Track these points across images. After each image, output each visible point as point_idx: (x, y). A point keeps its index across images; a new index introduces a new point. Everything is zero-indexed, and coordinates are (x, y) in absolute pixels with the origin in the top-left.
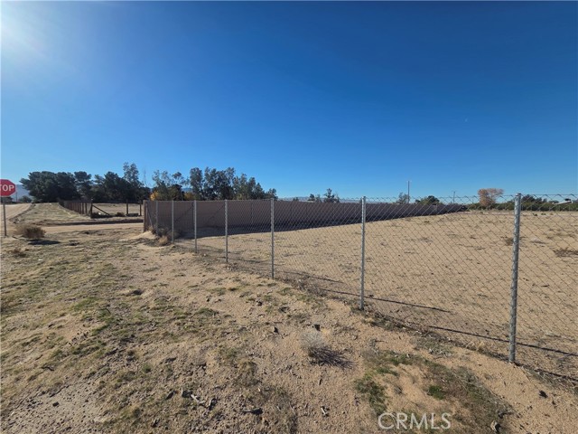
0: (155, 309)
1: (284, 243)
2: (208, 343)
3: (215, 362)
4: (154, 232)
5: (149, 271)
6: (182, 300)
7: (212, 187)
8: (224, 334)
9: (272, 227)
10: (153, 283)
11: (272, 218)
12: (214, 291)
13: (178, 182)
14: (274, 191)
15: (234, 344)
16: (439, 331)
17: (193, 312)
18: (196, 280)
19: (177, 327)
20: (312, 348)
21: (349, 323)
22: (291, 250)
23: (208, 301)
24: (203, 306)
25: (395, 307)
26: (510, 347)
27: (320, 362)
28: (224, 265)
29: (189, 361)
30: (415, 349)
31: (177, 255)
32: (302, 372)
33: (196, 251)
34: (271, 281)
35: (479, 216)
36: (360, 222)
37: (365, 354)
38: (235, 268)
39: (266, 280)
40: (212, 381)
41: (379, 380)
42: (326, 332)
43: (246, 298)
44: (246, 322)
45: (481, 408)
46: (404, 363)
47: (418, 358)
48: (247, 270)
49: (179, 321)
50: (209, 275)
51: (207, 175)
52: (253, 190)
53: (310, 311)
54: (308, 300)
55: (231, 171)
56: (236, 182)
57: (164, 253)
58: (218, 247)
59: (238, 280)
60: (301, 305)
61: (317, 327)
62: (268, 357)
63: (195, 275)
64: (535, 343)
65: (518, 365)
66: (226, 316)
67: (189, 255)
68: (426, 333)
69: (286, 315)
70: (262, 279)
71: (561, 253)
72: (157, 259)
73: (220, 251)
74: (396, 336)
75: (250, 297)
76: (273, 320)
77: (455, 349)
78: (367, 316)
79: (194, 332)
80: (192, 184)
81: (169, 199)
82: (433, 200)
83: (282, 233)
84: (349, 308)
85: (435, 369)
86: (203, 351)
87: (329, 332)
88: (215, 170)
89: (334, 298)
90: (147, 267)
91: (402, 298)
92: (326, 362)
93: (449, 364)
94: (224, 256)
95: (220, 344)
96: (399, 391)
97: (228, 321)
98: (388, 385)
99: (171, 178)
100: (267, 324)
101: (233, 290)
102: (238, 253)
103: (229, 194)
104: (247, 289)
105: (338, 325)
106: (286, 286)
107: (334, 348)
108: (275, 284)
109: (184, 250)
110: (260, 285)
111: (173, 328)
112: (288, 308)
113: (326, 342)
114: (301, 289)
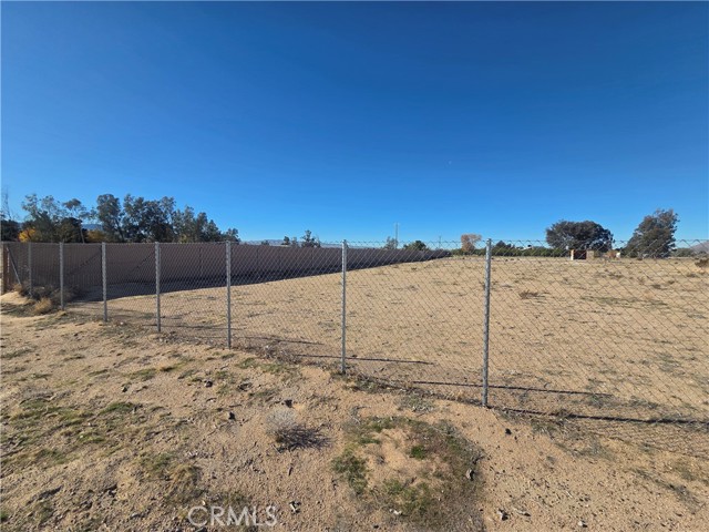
0: (21, 417)
1: (248, 300)
2: (121, 454)
3: (132, 480)
4: (24, 293)
5: (10, 357)
6: (78, 394)
7: (137, 223)
8: (149, 436)
9: (228, 280)
10: (20, 375)
11: (228, 268)
12: (134, 375)
13: (75, 213)
14: (235, 231)
15: (166, 447)
16: (422, 386)
17: (97, 412)
18: (106, 362)
19: (64, 439)
20: (280, 432)
21: (327, 392)
22: (257, 309)
23: (125, 390)
24: (115, 400)
25: (380, 365)
26: (482, 392)
27: (290, 447)
28: (154, 336)
29: (85, 487)
30: (400, 409)
31: (70, 328)
32: (266, 465)
33: (106, 319)
34: (227, 351)
35: (461, 262)
36: (339, 271)
37: (345, 427)
38: (172, 338)
39: (219, 350)
40: (127, 509)
41: (360, 453)
42: (299, 407)
43: (189, 378)
44: (186, 413)
45: (459, 459)
46: (388, 427)
47: (402, 419)
48: (191, 340)
49: (70, 429)
50: (129, 352)
51: (128, 206)
52: (204, 229)
53: (280, 385)
54: (278, 371)
55: (169, 202)
56: (176, 216)
57: (42, 326)
58: (145, 310)
59: (176, 354)
60: (269, 378)
61: (289, 403)
62: (218, 456)
63: (102, 354)
64: (504, 384)
65: (489, 408)
66: (154, 410)
67: (94, 326)
68: (410, 390)
69: (246, 394)
70: (213, 351)
71: (524, 295)
72: (30, 336)
73: (149, 316)
74: (379, 399)
75: (194, 377)
76: (227, 403)
77: (437, 402)
78: (348, 381)
79: (97, 441)
80: (101, 218)
81: (57, 240)
82: (420, 245)
83: (246, 286)
84: (328, 373)
85: (418, 427)
86: (111, 468)
87: (303, 407)
88: (141, 200)
89: (310, 364)
90: (9, 351)
91: (387, 354)
92: (298, 444)
93: (431, 419)
94: (156, 322)
95: (142, 452)
96: (381, 460)
97: (157, 416)
98: (370, 457)
99: (61, 208)
100: (220, 410)
101: (167, 370)
102: (178, 317)
103: (165, 235)
104: (191, 366)
105: (314, 396)
106: (248, 355)
107: (309, 426)
108: (233, 355)
109: (84, 318)
110: (210, 359)
111: (58, 442)
112: (250, 385)
113: (300, 421)
114: (268, 358)
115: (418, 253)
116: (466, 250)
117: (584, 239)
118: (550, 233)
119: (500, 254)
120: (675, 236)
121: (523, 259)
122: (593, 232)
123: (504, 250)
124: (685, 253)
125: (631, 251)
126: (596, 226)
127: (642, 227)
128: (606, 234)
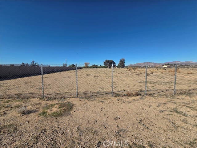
16: (65, 97)
21: (39, 102)
25: (55, 95)
37: (43, 108)
41: (46, 111)
46: (54, 105)
47: (58, 103)
54: (21, 101)
65: (78, 97)
68: (61, 98)
74: (53, 101)
77: (67, 99)
78: (45, 99)
82: (74, 65)
84: (39, 99)
85: (62, 104)
89: (33, 98)
91: (58, 92)
105: (34, 104)
107: (32, 109)
112: (11, 106)
113: (29, 109)
114: (17, 99)
115: (73, 68)
116: (86, 67)
119: (93, 68)
121: (99, 69)
123: (95, 67)
124: (127, 67)
125: (118, 67)
128: (114, 63)
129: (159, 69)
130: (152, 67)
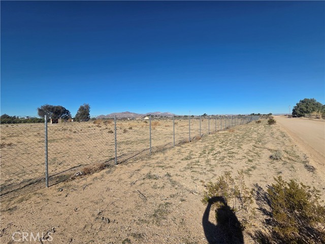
117: (58, 114)
118: (40, 110)
120: (90, 113)
121: (20, 125)
122: (62, 111)
124: (94, 119)
125: (77, 119)
126: (63, 108)
127: (80, 110)
128: (67, 112)
129: (140, 121)
130: (133, 119)
